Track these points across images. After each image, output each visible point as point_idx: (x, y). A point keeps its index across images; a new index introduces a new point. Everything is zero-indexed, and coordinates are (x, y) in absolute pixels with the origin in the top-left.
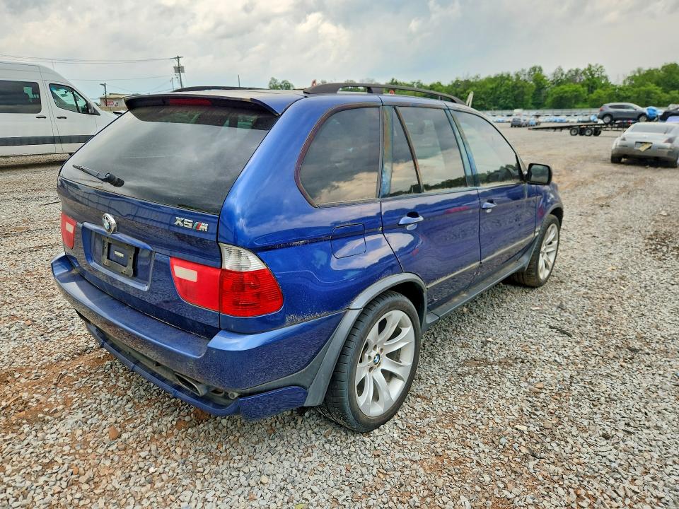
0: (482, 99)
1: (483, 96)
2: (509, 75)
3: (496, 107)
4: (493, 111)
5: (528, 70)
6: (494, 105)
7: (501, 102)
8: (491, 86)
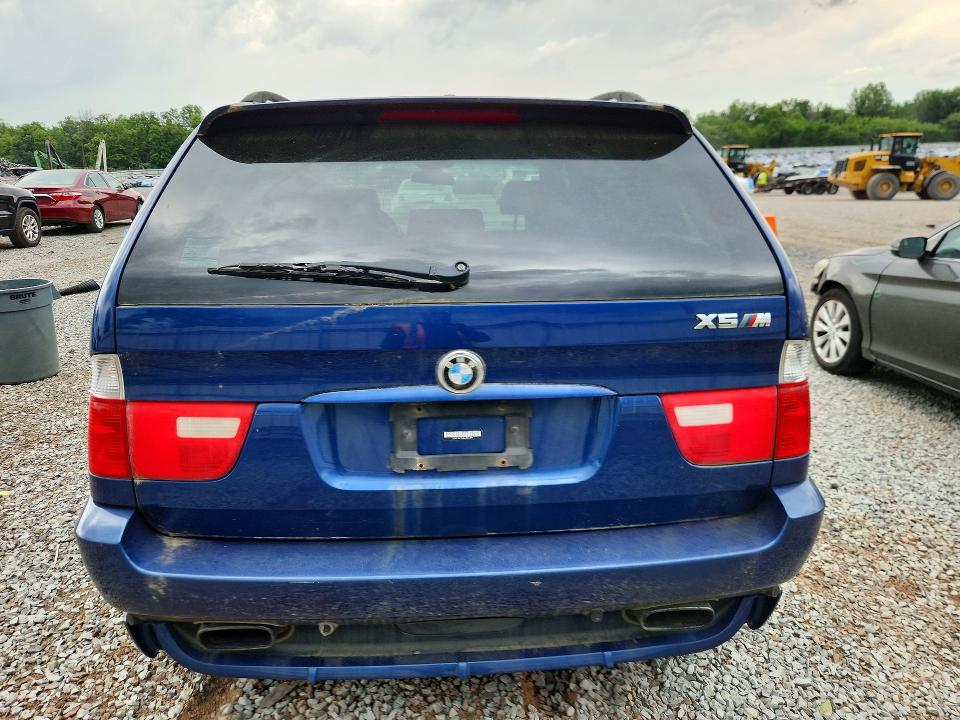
0: (120, 151)
1: (121, 147)
2: (152, 117)
3: (147, 164)
4: (144, 170)
5: (180, 111)
6: (144, 162)
7: (154, 155)
8: (130, 132)
